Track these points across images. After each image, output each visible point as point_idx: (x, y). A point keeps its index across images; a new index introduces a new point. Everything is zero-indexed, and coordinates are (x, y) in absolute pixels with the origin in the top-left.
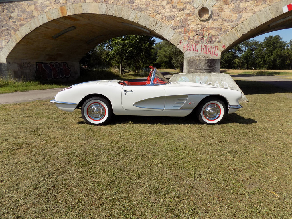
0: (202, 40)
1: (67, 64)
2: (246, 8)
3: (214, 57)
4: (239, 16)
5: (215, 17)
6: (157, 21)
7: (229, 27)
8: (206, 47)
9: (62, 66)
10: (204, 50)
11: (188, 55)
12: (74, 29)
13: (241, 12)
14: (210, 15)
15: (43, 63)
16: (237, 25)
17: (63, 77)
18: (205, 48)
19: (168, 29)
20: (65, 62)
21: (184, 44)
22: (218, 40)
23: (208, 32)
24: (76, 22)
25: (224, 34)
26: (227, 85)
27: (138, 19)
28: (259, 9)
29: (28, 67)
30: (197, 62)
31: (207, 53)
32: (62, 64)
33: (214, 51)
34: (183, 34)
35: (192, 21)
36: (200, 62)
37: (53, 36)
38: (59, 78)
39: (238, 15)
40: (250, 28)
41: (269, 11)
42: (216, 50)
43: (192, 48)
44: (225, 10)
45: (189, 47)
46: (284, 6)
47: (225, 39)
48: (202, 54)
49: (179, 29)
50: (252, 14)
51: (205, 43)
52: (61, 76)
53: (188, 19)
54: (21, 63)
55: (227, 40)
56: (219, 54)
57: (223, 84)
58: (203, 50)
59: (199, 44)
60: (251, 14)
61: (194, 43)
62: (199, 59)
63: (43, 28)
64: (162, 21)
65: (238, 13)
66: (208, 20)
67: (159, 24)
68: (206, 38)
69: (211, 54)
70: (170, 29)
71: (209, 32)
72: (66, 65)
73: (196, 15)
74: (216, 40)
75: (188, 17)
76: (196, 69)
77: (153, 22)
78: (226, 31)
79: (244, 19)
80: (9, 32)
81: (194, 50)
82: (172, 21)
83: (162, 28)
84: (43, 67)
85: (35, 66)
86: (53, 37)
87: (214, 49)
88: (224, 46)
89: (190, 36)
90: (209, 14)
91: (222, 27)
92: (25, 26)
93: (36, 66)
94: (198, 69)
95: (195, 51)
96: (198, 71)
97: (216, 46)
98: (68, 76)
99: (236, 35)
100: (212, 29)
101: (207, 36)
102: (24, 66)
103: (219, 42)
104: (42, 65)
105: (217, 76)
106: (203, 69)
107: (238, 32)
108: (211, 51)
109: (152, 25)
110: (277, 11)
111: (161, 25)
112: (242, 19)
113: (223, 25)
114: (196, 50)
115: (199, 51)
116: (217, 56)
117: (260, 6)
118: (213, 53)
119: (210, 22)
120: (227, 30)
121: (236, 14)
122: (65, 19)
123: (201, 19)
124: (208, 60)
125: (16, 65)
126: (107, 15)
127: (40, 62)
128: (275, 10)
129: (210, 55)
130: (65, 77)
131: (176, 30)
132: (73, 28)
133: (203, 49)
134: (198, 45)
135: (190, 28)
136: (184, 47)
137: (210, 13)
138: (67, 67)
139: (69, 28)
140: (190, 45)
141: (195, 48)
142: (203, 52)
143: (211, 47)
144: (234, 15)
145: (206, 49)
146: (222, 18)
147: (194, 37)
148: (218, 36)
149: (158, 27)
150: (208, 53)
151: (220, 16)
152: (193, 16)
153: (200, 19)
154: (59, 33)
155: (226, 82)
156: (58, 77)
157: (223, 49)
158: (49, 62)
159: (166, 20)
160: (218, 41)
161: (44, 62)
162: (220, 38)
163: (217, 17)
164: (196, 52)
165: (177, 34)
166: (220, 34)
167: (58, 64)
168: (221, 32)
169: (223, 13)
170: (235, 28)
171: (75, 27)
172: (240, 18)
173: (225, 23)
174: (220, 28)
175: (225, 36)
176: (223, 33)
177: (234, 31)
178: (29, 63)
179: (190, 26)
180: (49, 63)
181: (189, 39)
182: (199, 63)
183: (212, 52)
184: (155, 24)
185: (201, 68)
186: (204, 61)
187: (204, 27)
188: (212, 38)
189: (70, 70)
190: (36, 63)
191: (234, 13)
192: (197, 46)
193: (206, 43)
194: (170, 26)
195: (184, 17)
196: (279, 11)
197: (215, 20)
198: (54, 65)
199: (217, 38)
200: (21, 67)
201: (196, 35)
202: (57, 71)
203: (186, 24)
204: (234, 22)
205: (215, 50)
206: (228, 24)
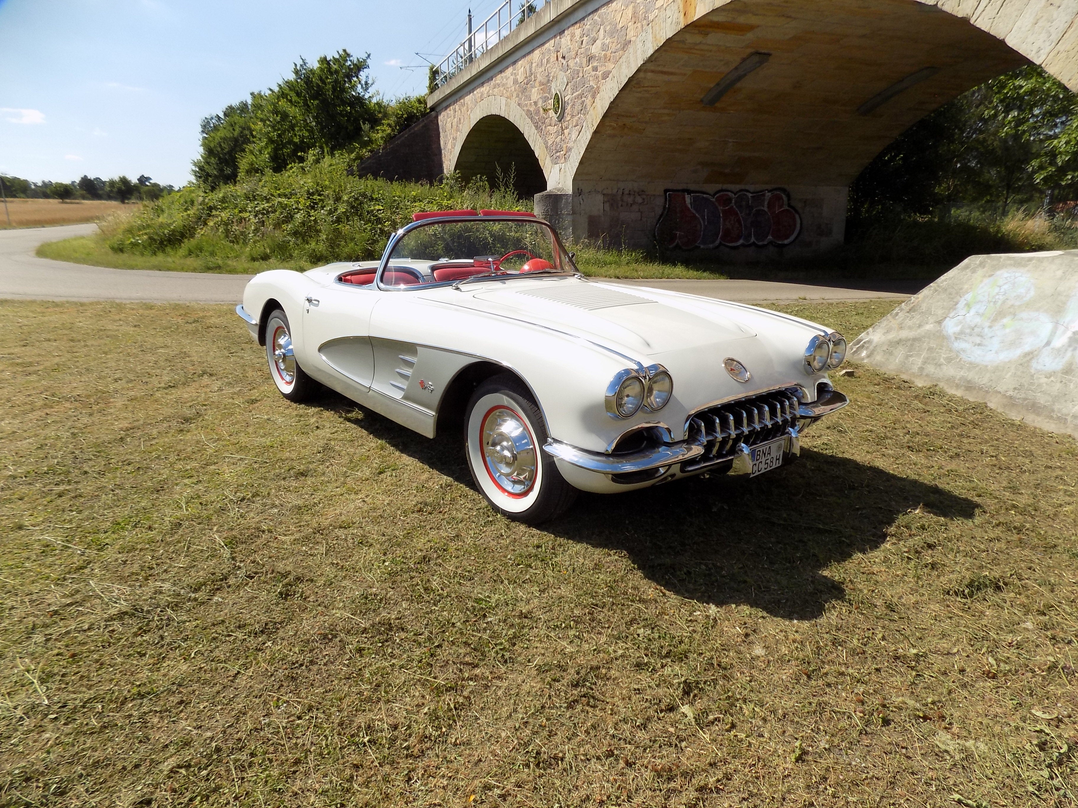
1: (789, 196)
9: (766, 203)
12: (761, 63)
15: (689, 192)
17: (765, 243)
20: (784, 190)
24: (750, 36)
29: (634, 203)
32: (768, 195)
37: (702, 96)
38: (742, 245)
52: (753, 239)
54: (615, 191)
63: (649, 75)
72: (785, 197)
80: (583, 102)
84: (689, 206)
85: (660, 202)
86: (702, 101)
92: (610, 76)
93: (663, 200)
98: (786, 242)
102: (622, 200)
104: (684, 198)
125: (600, 198)
127: (680, 187)
130: (771, 243)
132: (756, 59)
138: (789, 205)
139: (744, 60)
154: (718, 84)
156: (741, 241)
158: (711, 188)
161: (692, 187)
167: (750, 195)
171: (763, 56)
178: (641, 192)
180: (712, 193)
189: (797, 216)
190: (666, 191)
198: (730, 200)
200: (612, 205)
202: (739, 221)
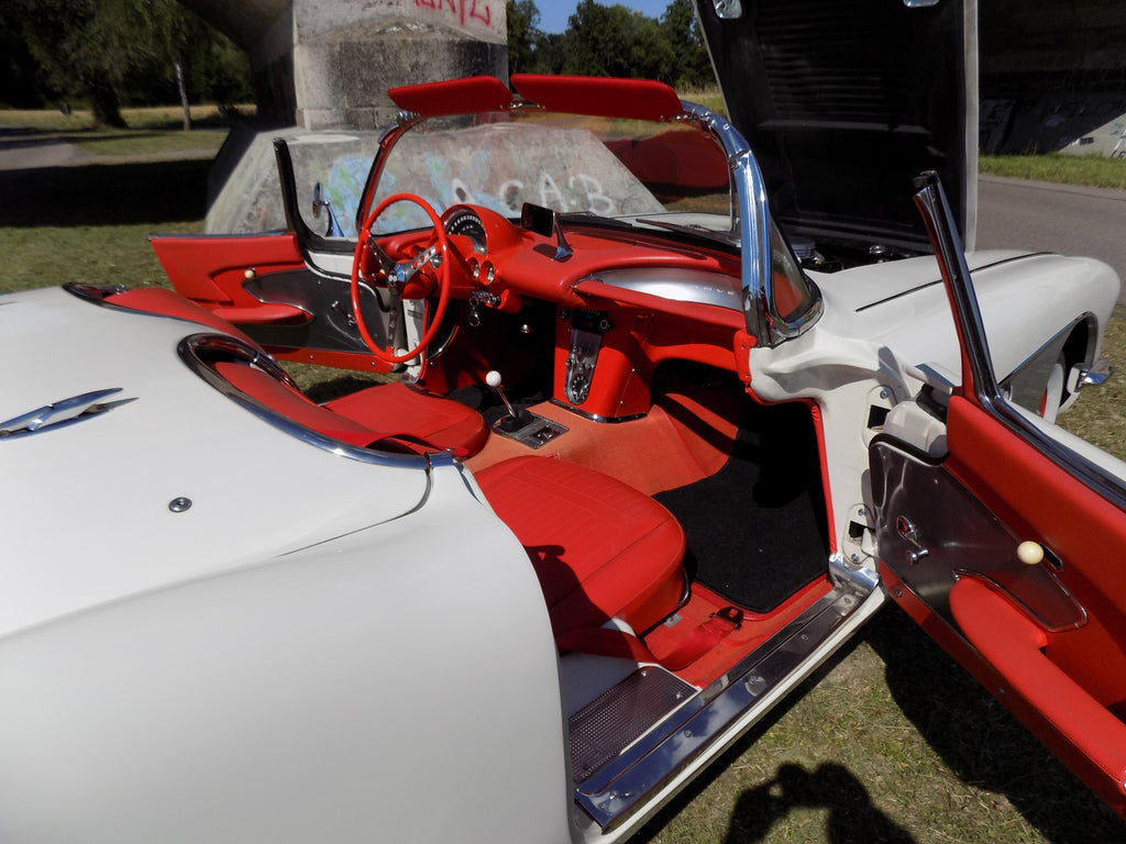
3: (474, 31)
11: (323, 13)
26: (601, 191)
31: (433, 5)
48: (407, 7)
56: (499, 12)
57: (578, 183)
62: (415, 43)
69: (454, 9)
105: (537, 145)
116: (488, 22)
118: (468, 6)
129: (449, 14)
150: (437, 3)
155: (588, 174)
182: (415, 66)
183: (463, 2)
186: (446, 55)
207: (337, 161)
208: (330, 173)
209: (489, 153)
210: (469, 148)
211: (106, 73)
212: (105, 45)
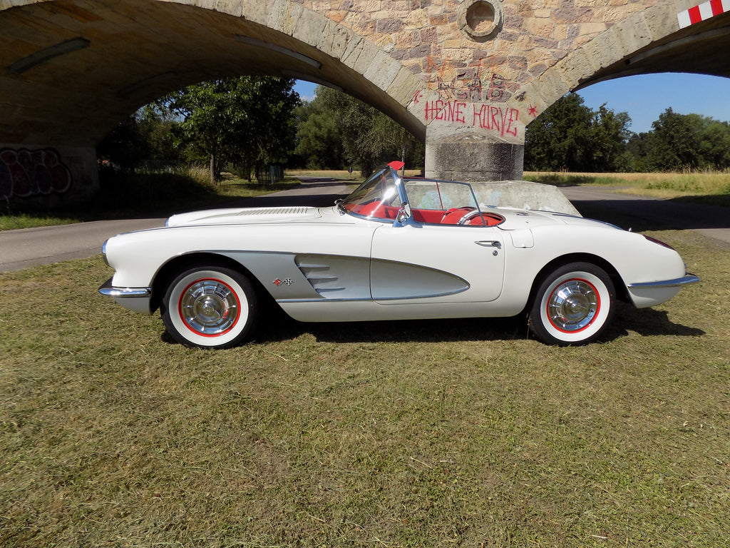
0: (476, 92)
1: (58, 154)
2: (589, 11)
3: (507, 139)
4: (571, 31)
5: (509, 31)
6: (349, 31)
7: (546, 57)
8: (487, 111)
9: (43, 160)
10: (482, 118)
11: (437, 131)
12: (83, 47)
13: (578, 20)
14: (496, 22)
16: (567, 55)
17: (49, 192)
18: (482, 113)
19: (382, 56)
20: (53, 149)
21: (425, 100)
22: (518, 93)
23: (491, 68)
24: (89, 24)
25: (533, 79)
27: (294, 24)
28: (620, 16)
30: (468, 153)
31: (489, 128)
32: (43, 153)
33: (507, 122)
34: (423, 74)
35: (447, 37)
36: (476, 151)
37: (10, 63)
38: (33, 196)
39: (568, 29)
40: (599, 64)
41: (645, 21)
42: (514, 118)
43: (448, 112)
44: (537, 13)
45: (440, 109)
46: (680, 12)
47: (536, 89)
48: (476, 129)
49: (411, 57)
50: (605, 29)
51: (483, 100)
52: (39, 191)
53: (438, 32)
55: (543, 94)
56: (522, 130)
58: (477, 117)
59: (467, 103)
60: (602, 27)
61: (454, 98)
62: (473, 144)
64: (364, 33)
65: (570, 21)
66: (491, 36)
67: (355, 42)
68: (488, 86)
69: (499, 129)
70: (388, 57)
71: (495, 69)
72: (55, 155)
73: (460, 20)
74: (513, 94)
75: (438, 27)
76: (463, 171)
77: (337, 37)
78: (538, 70)
79: (584, 40)
81: (455, 118)
82: (393, 36)
83: (363, 52)
86: (9, 68)
87: (508, 117)
88: (533, 110)
89: (443, 78)
90: (492, 20)
91: (528, 58)
94: (469, 172)
95: (457, 120)
96: (470, 175)
97: (512, 110)
98: (64, 191)
99: (563, 80)
100: (503, 62)
101: (489, 82)
103: (521, 98)
105: (526, 191)
106: (482, 172)
107: (569, 73)
108: (500, 121)
109: (335, 45)
110: (664, 24)
111: (360, 45)
112: (579, 39)
113: (530, 53)
114: (460, 117)
115: (469, 121)
116: (515, 135)
117: (623, 7)
118: (506, 128)
119: (497, 42)
120: (542, 66)
121: (564, 26)
122: (53, 12)
123: (473, 34)
124: (496, 145)
126: (195, 8)
128: (660, 22)
129: (496, 131)
130: (54, 192)
131: (403, 62)
132: (80, 43)
133: (480, 115)
134: (465, 105)
135: (444, 57)
136: (427, 110)
137: (497, 17)
138: (60, 162)
139: (66, 41)
140: (444, 105)
141: (458, 112)
142: (477, 124)
143: (499, 111)
144: (559, 28)
145: (486, 116)
146: (529, 33)
147: (453, 81)
148: (518, 82)
149: (351, 50)
150: (491, 126)
151: (522, 27)
152: (449, 25)
153: (469, 34)
154: (31, 56)
156: (31, 193)
157: (531, 118)
159: (374, 31)
160: (518, 95)
162: (523, 88)
163: (516, 31)
164: (459, 124)
165: (408, 73)
166: (523, 78)
167: (29, 153)
168: (527, 72)
169: (530, 21)
170: (561, 62)
171: (85, 42)
172: (574, 35)
173: (537, 48)
174: (524, 61)
175: (536, 84)
176: (530, 74)
177: (560, 71)
179: (443, 51)
181: (440, 88)
182: (472, 154)
183: (503, 126)
184: (345, 41)
185: (478, 167)
186: (488, 150)
187: (482, 55)
188: (502, 86)
189: (67, 170)
191: (559, 21)
192: (461, 108)
193: (487, 99)
194: (388, 48)
195: (425, 25)
196: (668, 22)
197: (510, 38)
198: (14, 157)
199: (517, 87)
201: (460, 76)
202: (25, 175)
203: (432, 45)
204: (559, 47)
205: (511, 120)
206: (542, 50)
207: (428, 193)
208: (424, 197)
209: (500, 193)
210: (491, 190)
211: (371, 153)
212: (373, 141)
